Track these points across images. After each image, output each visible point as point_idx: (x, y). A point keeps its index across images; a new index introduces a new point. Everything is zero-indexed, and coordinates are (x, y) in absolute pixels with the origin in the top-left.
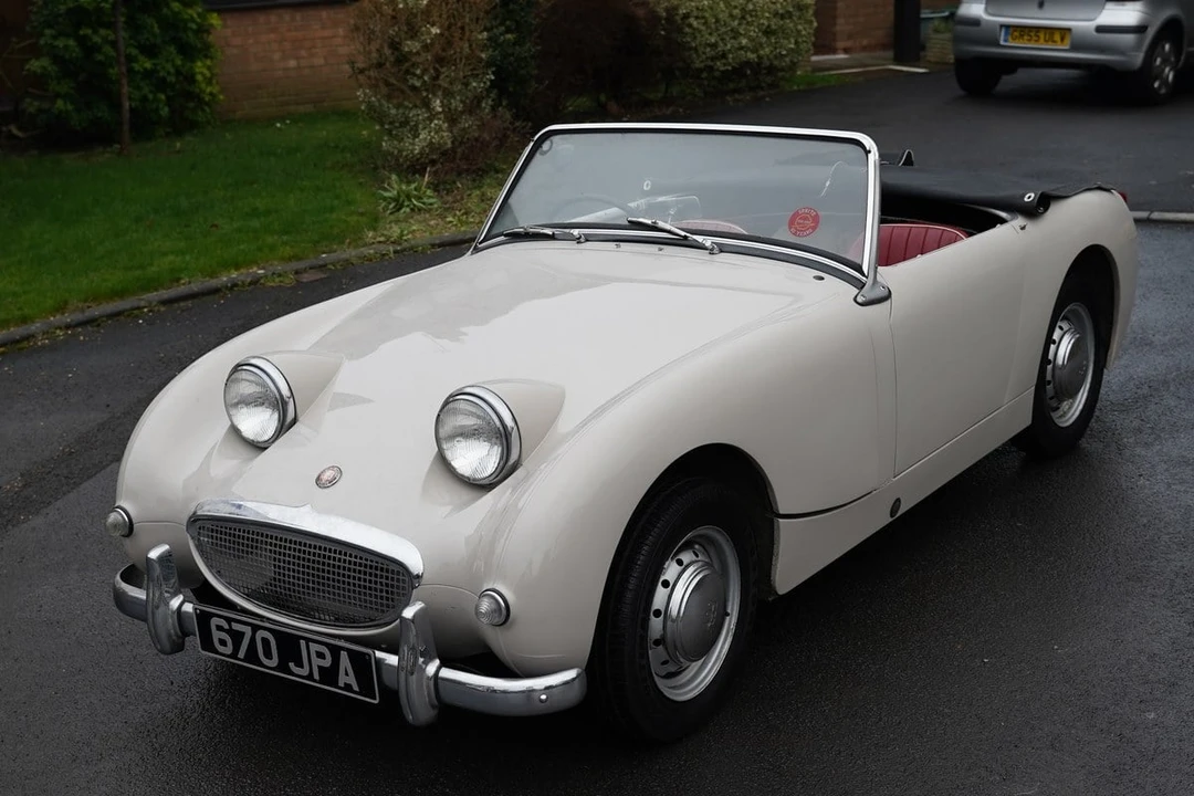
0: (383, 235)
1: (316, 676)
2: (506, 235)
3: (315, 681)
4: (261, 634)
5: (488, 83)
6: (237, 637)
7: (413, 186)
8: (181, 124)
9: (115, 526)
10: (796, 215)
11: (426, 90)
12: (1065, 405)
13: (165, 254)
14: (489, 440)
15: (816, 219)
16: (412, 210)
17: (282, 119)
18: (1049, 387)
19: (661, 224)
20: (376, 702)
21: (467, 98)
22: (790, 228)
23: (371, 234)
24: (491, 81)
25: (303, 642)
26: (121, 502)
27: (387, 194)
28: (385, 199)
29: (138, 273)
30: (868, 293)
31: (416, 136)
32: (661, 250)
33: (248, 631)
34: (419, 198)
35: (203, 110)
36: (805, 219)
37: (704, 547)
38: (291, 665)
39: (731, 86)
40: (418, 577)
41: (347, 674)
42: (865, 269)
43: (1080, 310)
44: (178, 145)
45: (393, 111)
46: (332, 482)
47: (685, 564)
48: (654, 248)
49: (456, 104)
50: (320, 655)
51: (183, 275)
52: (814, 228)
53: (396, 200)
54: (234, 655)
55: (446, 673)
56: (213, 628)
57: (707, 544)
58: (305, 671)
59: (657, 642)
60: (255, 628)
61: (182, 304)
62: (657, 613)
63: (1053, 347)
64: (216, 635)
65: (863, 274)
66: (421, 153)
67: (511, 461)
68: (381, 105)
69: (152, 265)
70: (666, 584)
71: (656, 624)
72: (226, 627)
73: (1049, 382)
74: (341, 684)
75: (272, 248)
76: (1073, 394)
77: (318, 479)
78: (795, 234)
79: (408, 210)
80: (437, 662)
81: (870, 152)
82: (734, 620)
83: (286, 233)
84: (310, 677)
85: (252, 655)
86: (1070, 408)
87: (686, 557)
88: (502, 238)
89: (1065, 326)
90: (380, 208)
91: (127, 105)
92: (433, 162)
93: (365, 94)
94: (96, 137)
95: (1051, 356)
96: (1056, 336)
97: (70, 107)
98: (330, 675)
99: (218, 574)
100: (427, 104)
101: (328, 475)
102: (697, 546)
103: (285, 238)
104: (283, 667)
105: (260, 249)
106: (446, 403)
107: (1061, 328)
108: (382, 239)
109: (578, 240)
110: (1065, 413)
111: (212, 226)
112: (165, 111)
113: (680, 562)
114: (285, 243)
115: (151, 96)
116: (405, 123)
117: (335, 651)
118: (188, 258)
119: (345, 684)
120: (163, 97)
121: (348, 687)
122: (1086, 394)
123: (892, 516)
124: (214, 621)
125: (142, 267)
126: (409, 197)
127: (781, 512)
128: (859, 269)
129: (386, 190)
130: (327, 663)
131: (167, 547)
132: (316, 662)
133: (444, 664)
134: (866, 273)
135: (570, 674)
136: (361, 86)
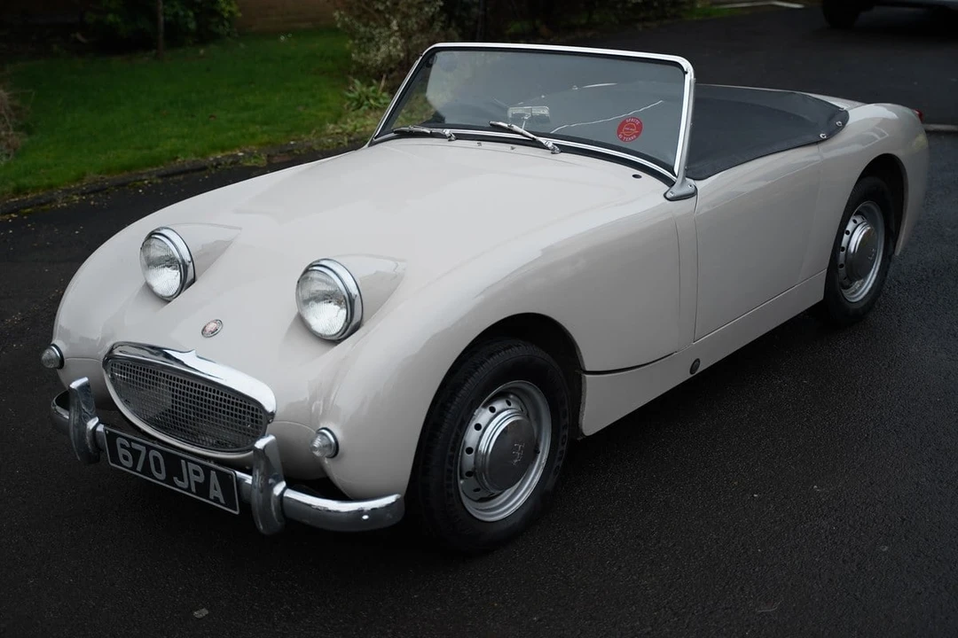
0: (341, 128)
1: (194, 490)
2: (395, 132)
3: (192, 493)
4: (153, 453)
5: (438, 9)
6: (136, 454)
7: (372, 88)
8: (205, 36)
9: (50, 360)
10: (624, 123)
11: (389, 13)
12: (857, 284)
13: (170, 138)
14: (339, 303)
15: (640, 127)
16: (370, 108)
17: (285, 33)
18: (841, 269)
19: (516, 128)
20: (237, 513)
21: (421, 20)
22: (618, 134)
23: (331, 126)
24: (440, 6)
25: (183, 461)
26: (55, 341)
27: (351, 95)
28: (349, 99)
29: (146, 152)
30: (677, 190)
31: (378, 50)
32: (513, 149)
33: (143, 449)
34: (376, 99)
35: (224, 25)
36: (632, 127)
37: (518, 397)
38: (175, 479)
39: (642, 15)
40: (272, 414)
42: (676, 171)
43: (872, 207)
44: (202, 51)
45: (362, 29)
46: (214, 332)
47: (497, 410)
48: (507, 147)
49: (412, 24)
50: (196, 473)
51: (179, 155)
52: (637, 135)
53: (358, 100)
54: (134, 468)
55: (291, 494)
56: (119, 446)
57: (521, 395)
59: (469, 474)
60: (149, 448)
61: (176, 178)
62: (470, 451)
63: (846, 237)
64: (121, 452)
65: (674, 175)
66: (382, 64)
67: (354, 323)
68: (353, 24)
69: (157, 146)
70: (478, 427)
71: (469, 459)
72: (128, 445)
73: (842, 266)
75: (253, 136)
76: (864, 276)
77: (204, 330)
78: (622, 139)
79: (366, 108)
80: (283, 484)
81: (686, 73)
82: (545, 457)
83: (266, 124)
84: (189, 490)
85: (146, 470)
86: (861, 287)
87: (498, 406)
88: (393, 135)
89: (859, 220)
90: (345, 106)
91: (162, 19)
92: (391, 71)
93: (341, 15)
94: (138, 44)
95: (844, 244)
96: (850, 227)
97: (119, 20)
98: (203, 489)
99: (126, 402)
100: (388, 24)
101: (212, 326)
102: (512, 396)
103: (265, 128)
104: (169, 480)
105: (243, 136)
106: (307, 271)
107: (855, 222)
108: (340, 131)
109: (449, 138)
110: (856, 291)
111: (211, 116)
112: (193, 26)
113: (492, 410)
114: (264, 132)
115: (182, 13)
116: (371, 39)
117: (207, 470)
118: (186, 141)
119: (215, 497)
120: (191, 14)
121: (216, 501)
122: (875, 275)
123: (691, 373)
124: (119, 441)
125: (150, 148)
126: (368, 98)
127: (588, 369)
128: (671, 170)
129: (350, 91)
130: (201, 479)
131: (85, 380)
132: (194, 478)
133: (289, 486)
134: (676, 173)
135: (391, 499)
136: (338, 9)
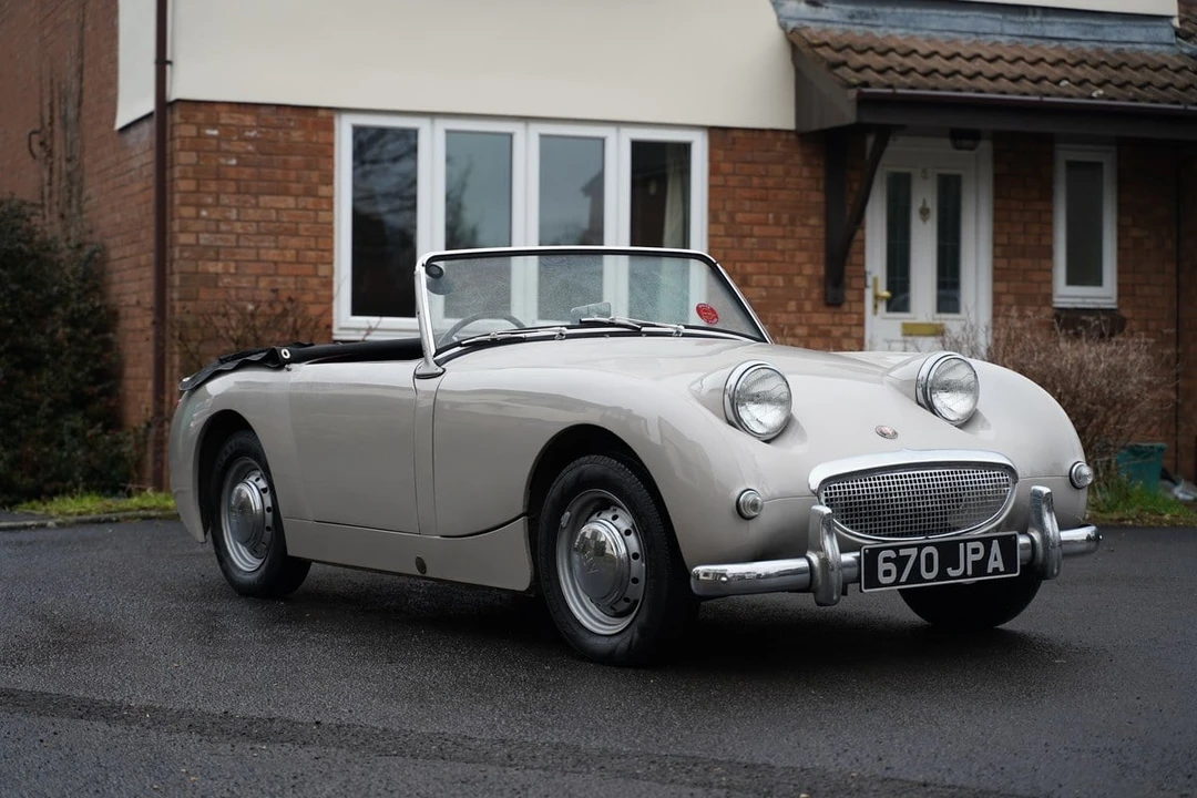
1: (970, 572)
38: (949, 569)
41: (996, 559)
50: (975, 551)
54: (896, 583)
58: (959, 572)
64: (882, 567)
74: (990, 570)
101: (887, 430)
104: (942, 575)
121: (996, 571)
130: (979, 557)
